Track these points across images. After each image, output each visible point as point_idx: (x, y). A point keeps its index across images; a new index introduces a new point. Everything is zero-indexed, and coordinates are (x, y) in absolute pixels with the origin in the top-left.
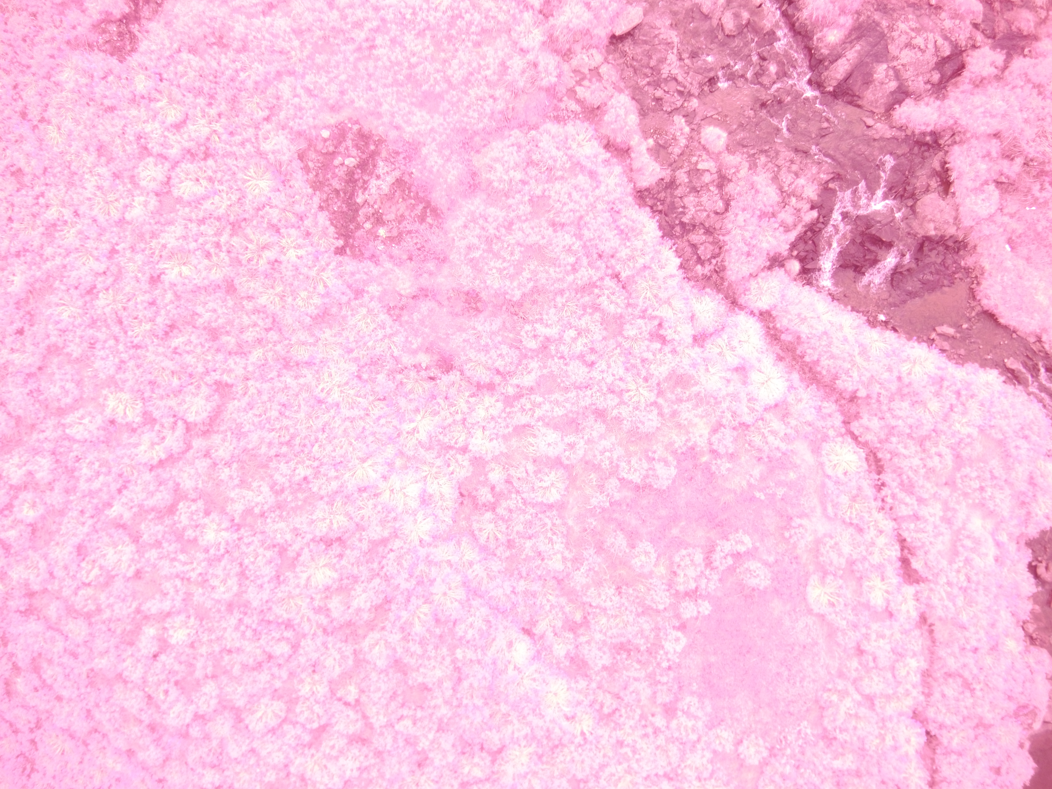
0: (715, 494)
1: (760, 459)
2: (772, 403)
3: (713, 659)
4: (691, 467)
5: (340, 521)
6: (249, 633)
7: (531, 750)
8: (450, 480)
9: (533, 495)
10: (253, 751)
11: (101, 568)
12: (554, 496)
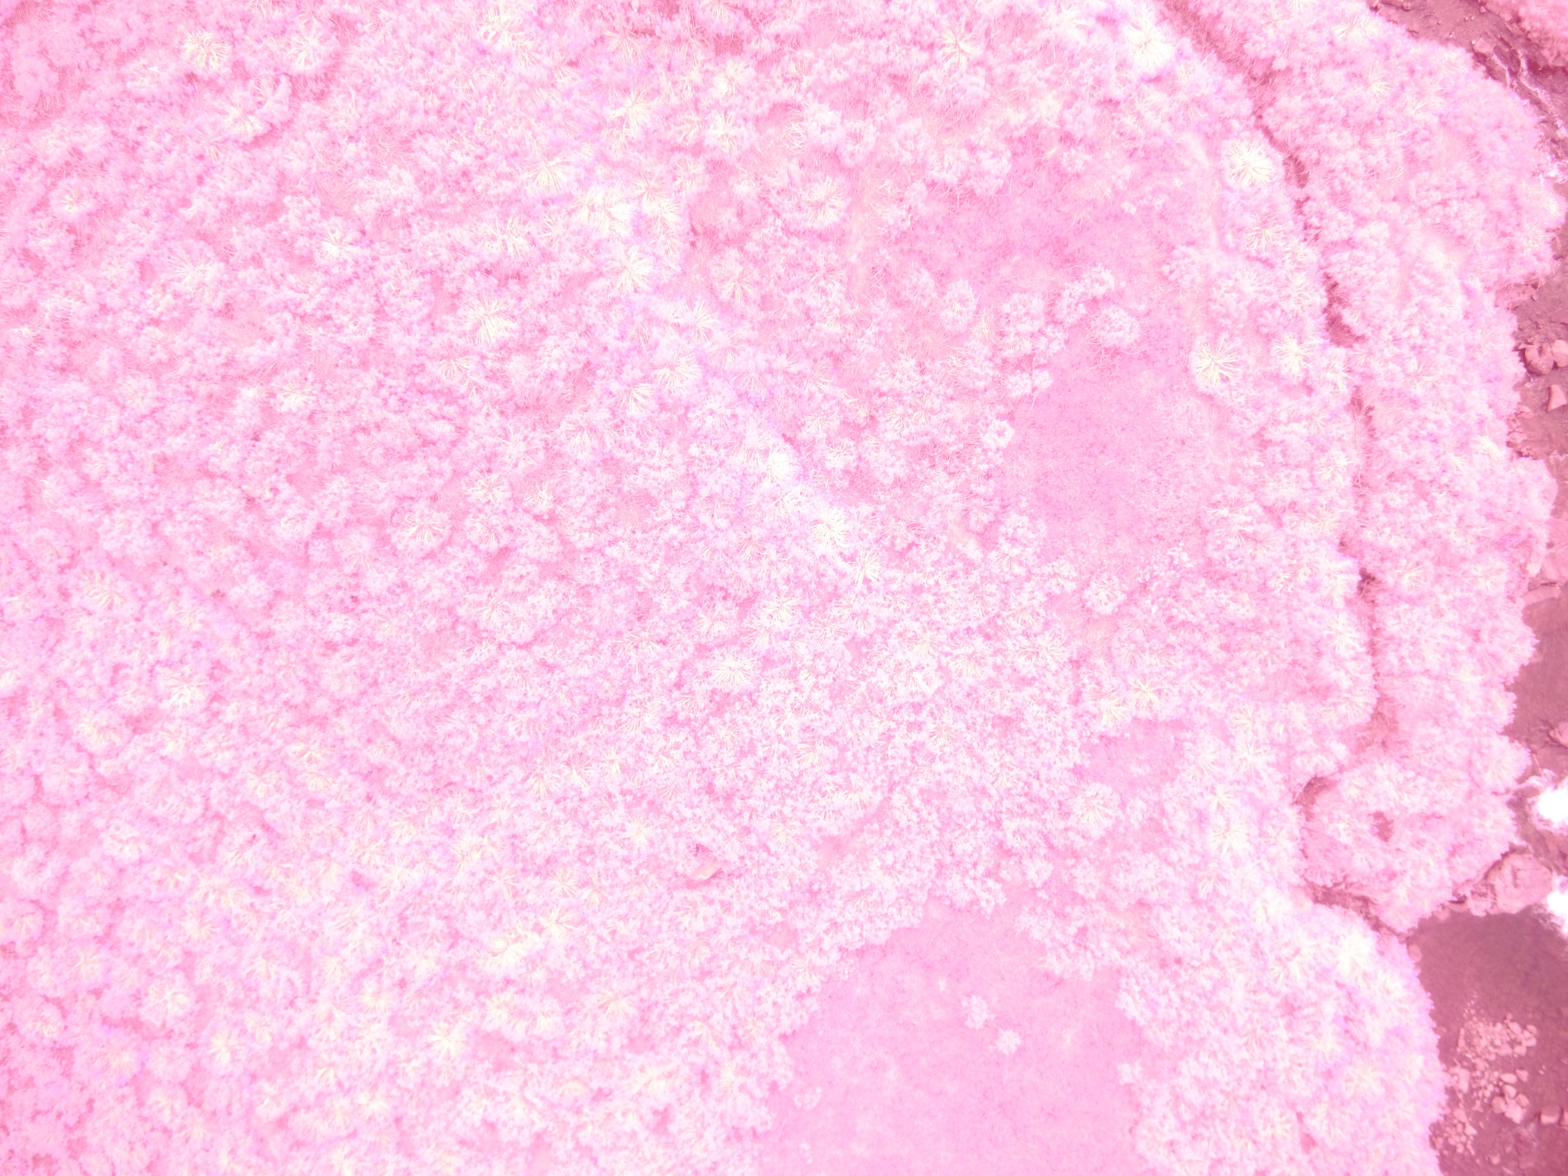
0: (1065, 209)
1: (1132, 154)
2: (1153, 73)
3: (1051, 465)
4: (1031, 165)
5: (517, 244)
6: (393, 401)
7: (794, 602)
8: (677, 201)
9: (798, 216)
10: (404, 585)
11: (176, 295)
12: (828, 218)
